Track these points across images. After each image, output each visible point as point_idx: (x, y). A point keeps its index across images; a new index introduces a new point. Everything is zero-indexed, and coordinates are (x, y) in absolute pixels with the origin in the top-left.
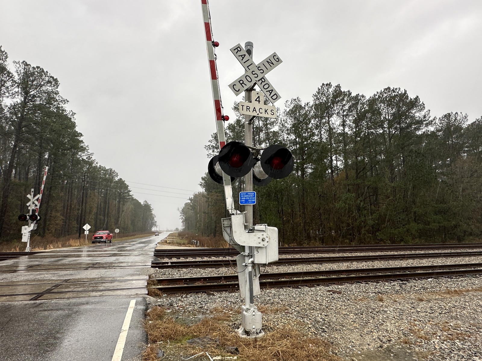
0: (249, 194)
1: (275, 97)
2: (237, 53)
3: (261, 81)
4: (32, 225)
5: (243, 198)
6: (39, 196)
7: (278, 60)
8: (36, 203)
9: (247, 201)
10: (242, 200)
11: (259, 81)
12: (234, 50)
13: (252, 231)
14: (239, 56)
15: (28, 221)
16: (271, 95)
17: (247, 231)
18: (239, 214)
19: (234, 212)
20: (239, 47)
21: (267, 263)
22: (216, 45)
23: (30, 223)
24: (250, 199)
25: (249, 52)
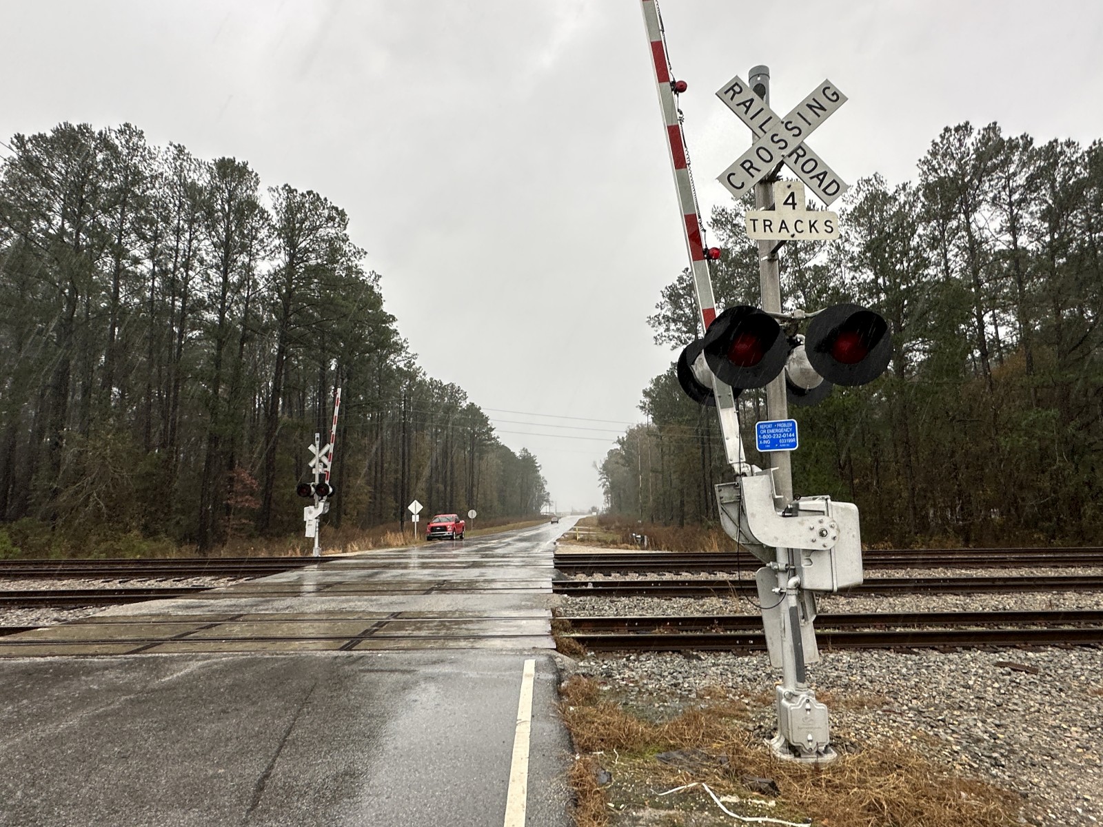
0: (780, 425)
1: (833, 188)
2: (732, 99)
3: (795, 156)
4: (321, 505)
5: (764, 437)
6: (329, 447)
7: (835, 98)
8: (325, 460)
9: (775, 443)
10: (763, 440)
11: (790, 155)
12: (726, 93)
13: (792, 512)
14: (738, 105)
15: (313, 496)
16: (823, 186)
17: (781, 513)
18: (758, 474)
19: (746, 469)
20: (736, 84)
21: (835, 589)
22: (679, 88)
23: (316, 500)
24: (782, 438)
25: (761, 90)
